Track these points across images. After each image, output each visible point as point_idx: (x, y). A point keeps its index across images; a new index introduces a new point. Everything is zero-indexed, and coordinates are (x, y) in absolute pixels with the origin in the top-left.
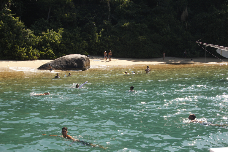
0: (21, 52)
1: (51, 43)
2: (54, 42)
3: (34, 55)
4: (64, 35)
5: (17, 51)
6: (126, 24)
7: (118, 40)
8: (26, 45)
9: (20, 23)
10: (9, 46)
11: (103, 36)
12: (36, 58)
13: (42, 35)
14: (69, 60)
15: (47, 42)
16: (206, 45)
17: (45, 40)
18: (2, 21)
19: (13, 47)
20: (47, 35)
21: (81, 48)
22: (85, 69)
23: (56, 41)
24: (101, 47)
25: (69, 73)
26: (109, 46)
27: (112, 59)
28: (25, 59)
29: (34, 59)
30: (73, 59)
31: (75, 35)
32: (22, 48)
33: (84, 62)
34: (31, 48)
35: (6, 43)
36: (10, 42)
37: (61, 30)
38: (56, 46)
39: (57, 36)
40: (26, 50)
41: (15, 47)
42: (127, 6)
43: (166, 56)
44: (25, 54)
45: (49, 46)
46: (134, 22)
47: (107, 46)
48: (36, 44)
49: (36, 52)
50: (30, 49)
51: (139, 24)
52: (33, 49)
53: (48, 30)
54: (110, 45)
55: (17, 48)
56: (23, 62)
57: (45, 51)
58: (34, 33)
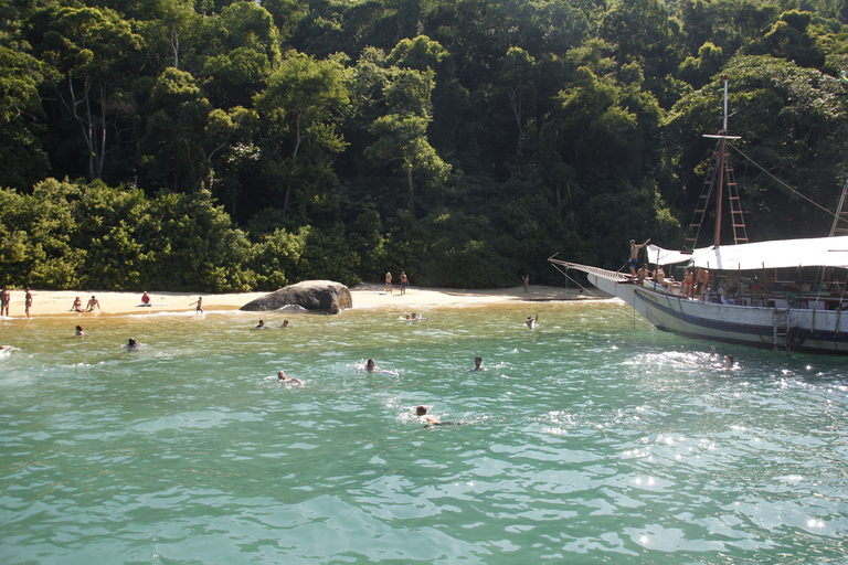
0: (216, 276)
1: (280, 256)
2: (287, 254)
3: (244, 282)
4: (310, 241)
5: (208, 274)
6: (445, 217)
7: (425, 250)
8: (230, 260)
9: (224, 217)
10: (196, 264)
11: (394, 242)
12: (249, 287)
13: (265, 241)
14: (304, 293)
15: (273, 255)
16: (566, 264)
17: (269, 251)
18: (186, 216)
19: (202, 266)
20: (273, 240)
21: (345, 266)
22: (335, 312)
23: (291, 254)
24: (389, 264)
25: (286, 322)
26: (406, 262)
27: (407, 290)
28: (225, 291)
29: (244, 291)
30: (312, 290)
31: (333, 239)
32: (221, 267)
33: (335, 297)
34: (237, 267)
35: (190, 258)
36: (197, 257)
37: (305, 231)
38: (292, 263)
39: (294, 243)
40: (228, 272)
41: (206, 267)
42: (446, 179)
43: (530, 283)
44: (225, 280)
45: (276, 264)
46: (460, 212)
47: (402, 262)
48: (250, 260)
49: (248, 275)
50: (236, 271)
51: (472, 217)
52: (243, 269)
53: (277, 231)
54: (409, 261)
55: (210, 269)
56: (219, 296)
57: (267, 275)
58: (248, 238)
